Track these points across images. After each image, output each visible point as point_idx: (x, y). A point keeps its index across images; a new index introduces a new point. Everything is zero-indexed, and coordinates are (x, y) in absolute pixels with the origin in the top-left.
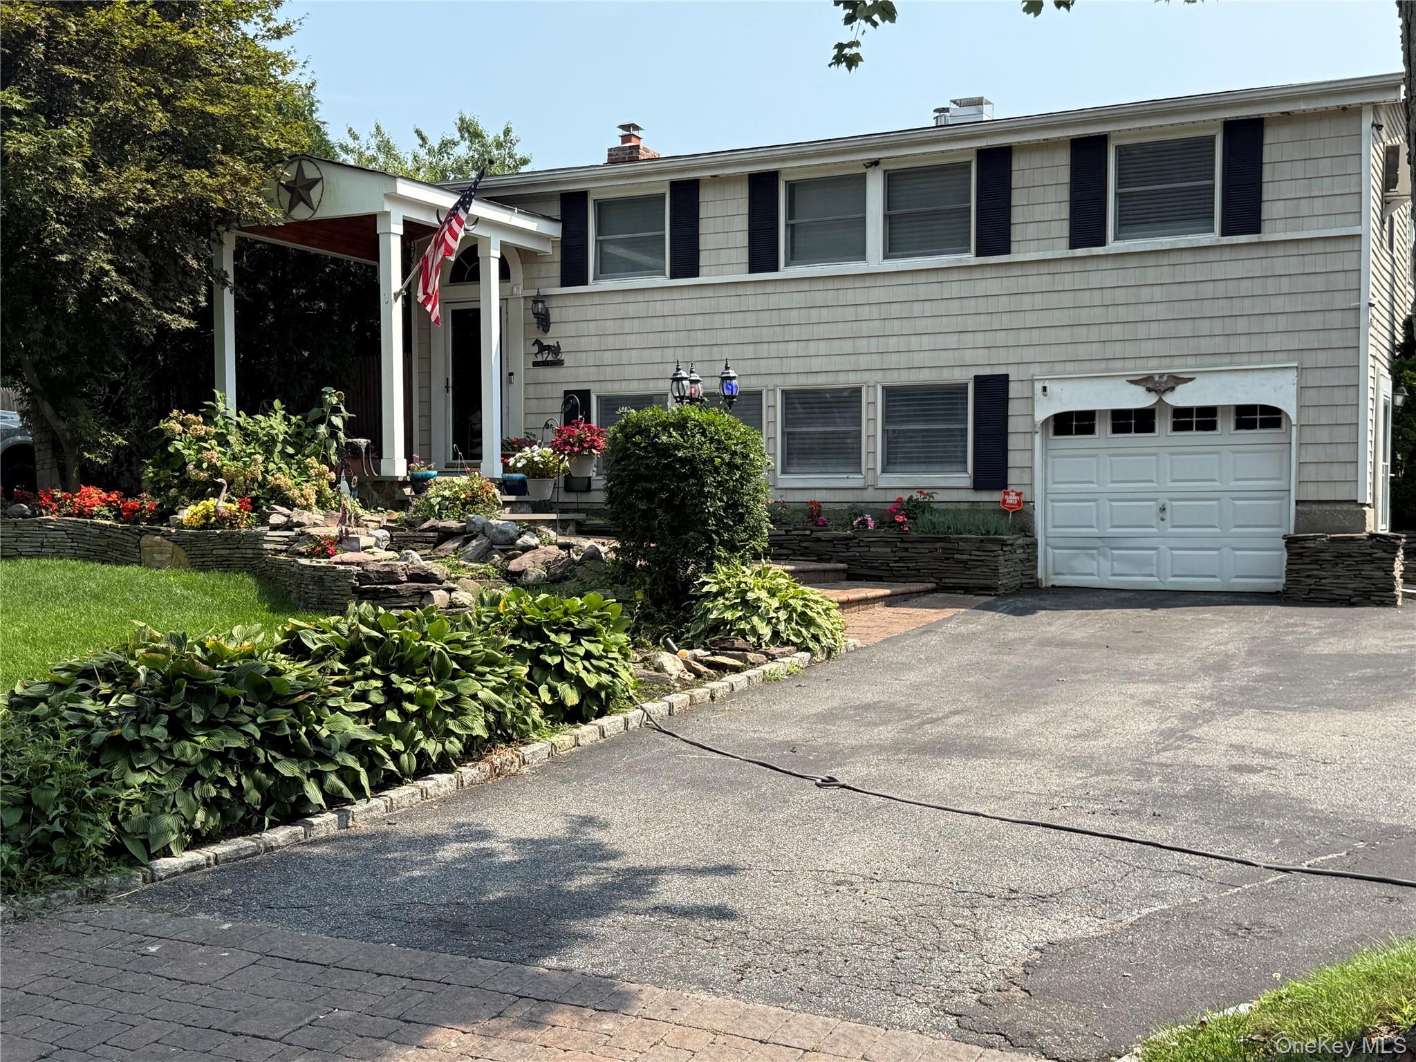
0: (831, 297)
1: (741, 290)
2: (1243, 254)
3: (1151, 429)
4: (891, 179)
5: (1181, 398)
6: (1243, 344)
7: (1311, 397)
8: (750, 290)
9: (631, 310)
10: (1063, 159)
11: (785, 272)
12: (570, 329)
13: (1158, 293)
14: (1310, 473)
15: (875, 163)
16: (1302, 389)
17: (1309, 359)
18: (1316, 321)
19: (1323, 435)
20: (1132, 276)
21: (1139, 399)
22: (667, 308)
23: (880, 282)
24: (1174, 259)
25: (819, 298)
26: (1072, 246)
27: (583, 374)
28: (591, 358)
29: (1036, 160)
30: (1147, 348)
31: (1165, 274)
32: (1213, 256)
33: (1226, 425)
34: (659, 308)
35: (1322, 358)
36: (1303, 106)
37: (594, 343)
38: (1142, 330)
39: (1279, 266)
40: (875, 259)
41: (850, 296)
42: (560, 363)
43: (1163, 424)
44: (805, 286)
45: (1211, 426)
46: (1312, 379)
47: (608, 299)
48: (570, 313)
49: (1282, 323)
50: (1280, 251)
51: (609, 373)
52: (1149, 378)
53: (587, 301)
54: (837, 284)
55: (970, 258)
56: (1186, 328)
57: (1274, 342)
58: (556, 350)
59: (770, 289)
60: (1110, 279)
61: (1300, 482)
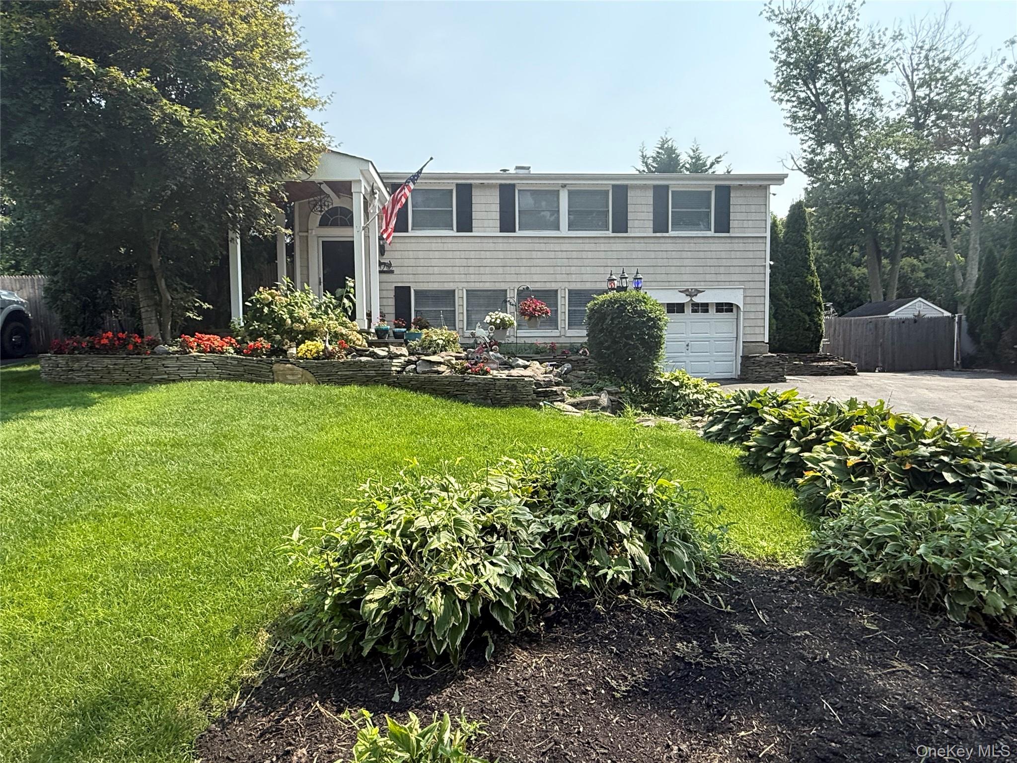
0: (543, 247)
1: (495, 240)
2: (723, 241)
3: (683, 312)
4: (570, 193)
5: (698, 299)
6: (722, 278)
7: (748, 300)
8: (500, 240)
9: (434, 246)
10: (650, 194)
11: (519, 233)
12: (397, 255)
13: (689, 254)
14: (748, 330)
15: (564, 186)
16: (745, 297)
17: (748, 285)
18: (749, 270)
19: (752, 316)
20: (679, 247)
21: (683, 299)
22: (455, 247)
23: (567, 241)
24: (695, 241)
25: (537, 247)
26: (654, 232)
27: (405, 278)
28: (410, 270)
29: (638, 193)
30: (685, 278)
31: (693, 247)
32: (711, 241)
33: (712, 310)
34: (450, 246)
35: (752, 285)
36: (749, 183)
37: (412, 262)
38: (683, 270)
39: (736, 247)
40: (564, 231)
41: (551, 247)
42: (392, 272)
43: (688, 309)
44: (530, 241)
45: (707, 311)
46: (748, 293)
47: (420, 240)
48: (398, 246)
49: (737, 270)
50: (737, 241)
51: (421, 278)
52: (687, 290)
53: (407, 241)
54: (545, 241)
55: (609, 233)
56: (700, 270)
57: (735, 278)
58: (389, 265)
59: (511, 240)
60: (670, 247)
61: (744, 334)
